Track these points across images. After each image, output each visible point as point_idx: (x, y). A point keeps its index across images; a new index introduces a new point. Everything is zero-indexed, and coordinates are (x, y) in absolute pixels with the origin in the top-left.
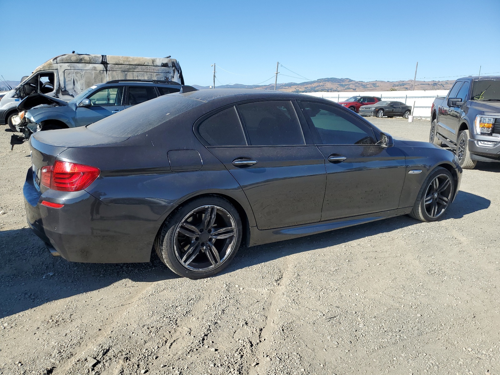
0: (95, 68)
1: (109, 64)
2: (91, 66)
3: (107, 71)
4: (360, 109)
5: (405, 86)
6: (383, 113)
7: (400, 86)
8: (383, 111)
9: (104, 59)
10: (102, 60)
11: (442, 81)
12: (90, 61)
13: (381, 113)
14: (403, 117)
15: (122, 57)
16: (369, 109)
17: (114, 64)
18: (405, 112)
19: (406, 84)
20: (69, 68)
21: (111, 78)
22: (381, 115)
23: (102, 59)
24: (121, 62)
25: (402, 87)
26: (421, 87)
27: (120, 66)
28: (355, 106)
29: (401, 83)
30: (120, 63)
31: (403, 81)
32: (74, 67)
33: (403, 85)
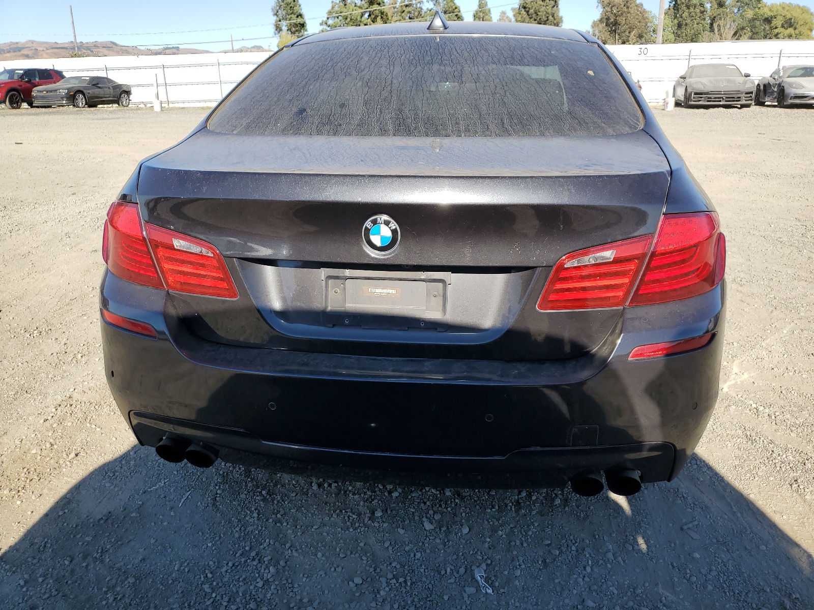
4: (34, 94)
5: (25, 52)
6: (84, 100)
7: (14, 52)
8: (84, 95)
11: (87, 43)
13: (81, 100)
14: (119, 104)
16: (55, 93)
18: (120, 95)
19: (24, 48)
22: (82, 104)
25: (18, 53)
26: (55, 53)
28: (19, 88)
29: (15, 46)
31: (17, 43)
33: (19, 49)
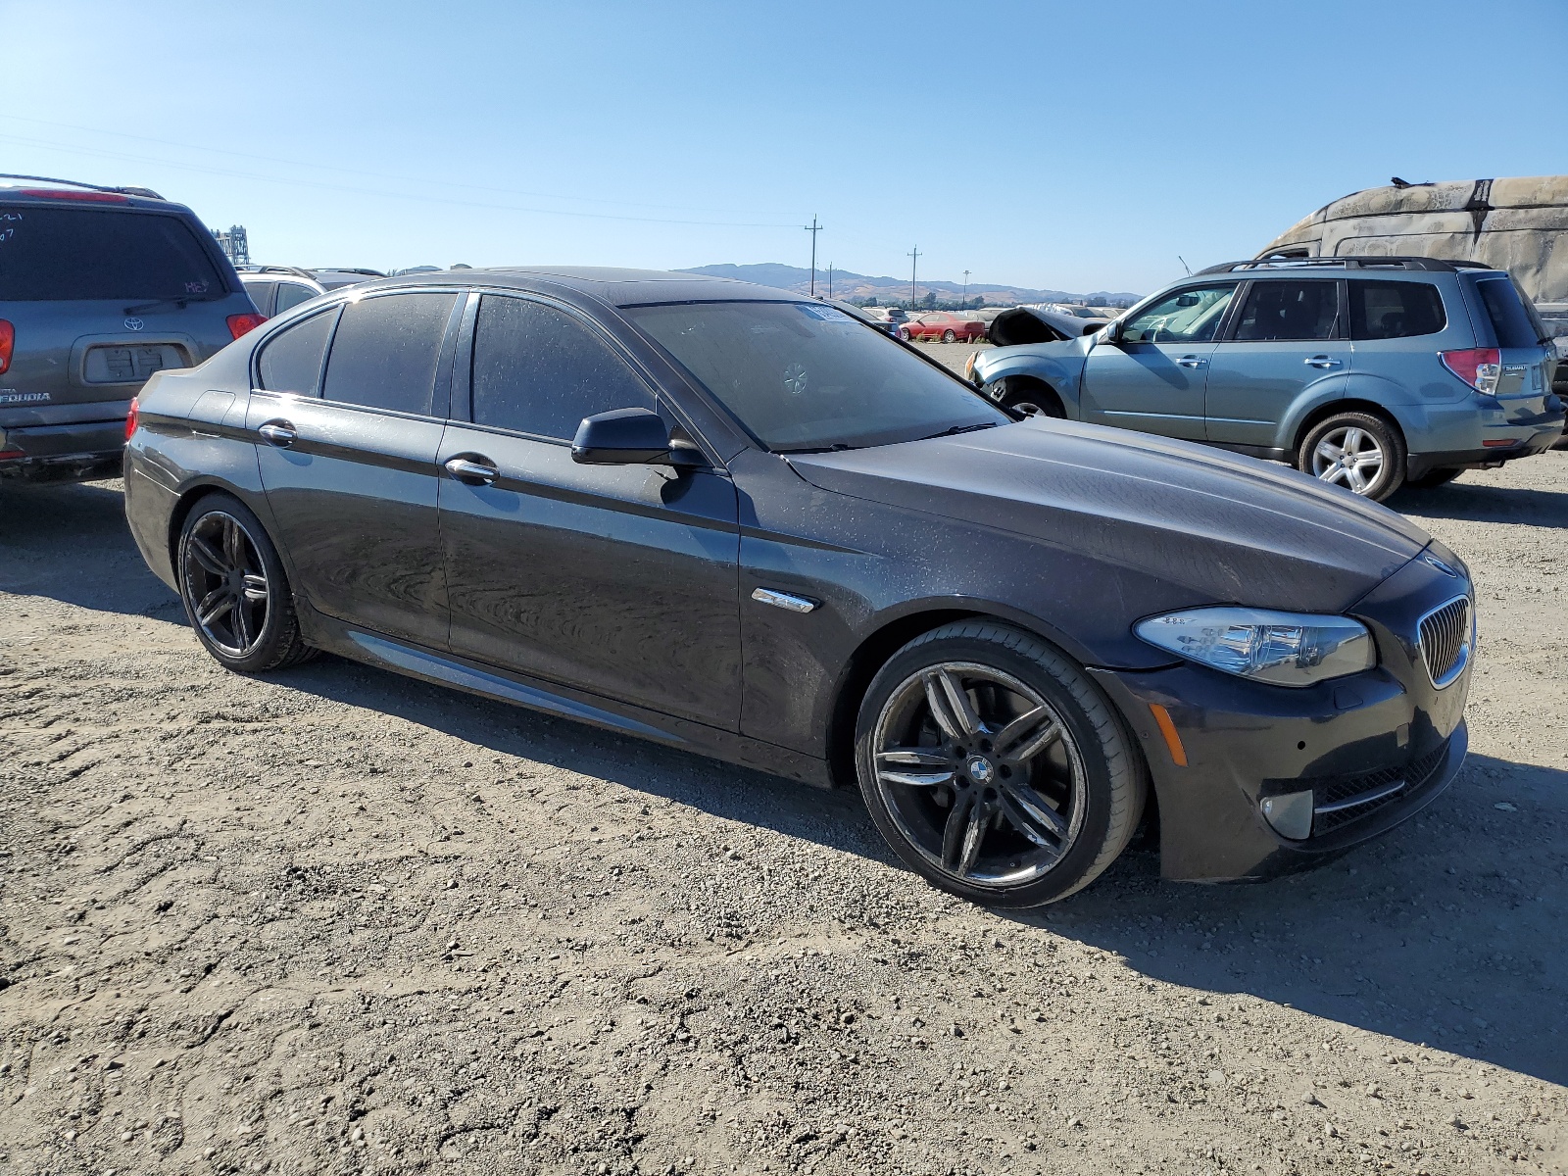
0: (1440, 225)
1: (1492, 209)
2: (1429, 218)
3: (1478, 232)
9: (1479, 193)
10: (1472, 198)
12: (1429, 203)
15: (1553, 179)
17: (1512, 208)
20: (1355, 234)
21: (1485, 257)
23: (1475, 192)
24: (1541, 198)
27: (1535, 211)
30: (1538, 203)
32: (1370, 228)
